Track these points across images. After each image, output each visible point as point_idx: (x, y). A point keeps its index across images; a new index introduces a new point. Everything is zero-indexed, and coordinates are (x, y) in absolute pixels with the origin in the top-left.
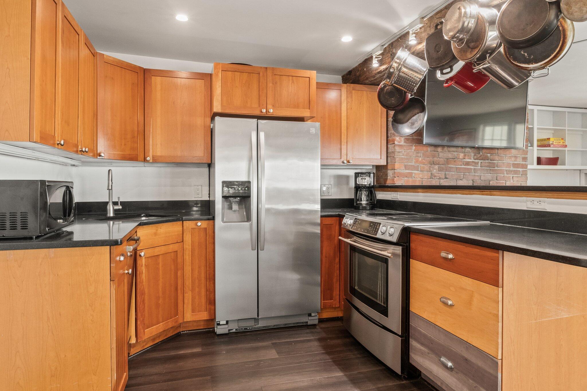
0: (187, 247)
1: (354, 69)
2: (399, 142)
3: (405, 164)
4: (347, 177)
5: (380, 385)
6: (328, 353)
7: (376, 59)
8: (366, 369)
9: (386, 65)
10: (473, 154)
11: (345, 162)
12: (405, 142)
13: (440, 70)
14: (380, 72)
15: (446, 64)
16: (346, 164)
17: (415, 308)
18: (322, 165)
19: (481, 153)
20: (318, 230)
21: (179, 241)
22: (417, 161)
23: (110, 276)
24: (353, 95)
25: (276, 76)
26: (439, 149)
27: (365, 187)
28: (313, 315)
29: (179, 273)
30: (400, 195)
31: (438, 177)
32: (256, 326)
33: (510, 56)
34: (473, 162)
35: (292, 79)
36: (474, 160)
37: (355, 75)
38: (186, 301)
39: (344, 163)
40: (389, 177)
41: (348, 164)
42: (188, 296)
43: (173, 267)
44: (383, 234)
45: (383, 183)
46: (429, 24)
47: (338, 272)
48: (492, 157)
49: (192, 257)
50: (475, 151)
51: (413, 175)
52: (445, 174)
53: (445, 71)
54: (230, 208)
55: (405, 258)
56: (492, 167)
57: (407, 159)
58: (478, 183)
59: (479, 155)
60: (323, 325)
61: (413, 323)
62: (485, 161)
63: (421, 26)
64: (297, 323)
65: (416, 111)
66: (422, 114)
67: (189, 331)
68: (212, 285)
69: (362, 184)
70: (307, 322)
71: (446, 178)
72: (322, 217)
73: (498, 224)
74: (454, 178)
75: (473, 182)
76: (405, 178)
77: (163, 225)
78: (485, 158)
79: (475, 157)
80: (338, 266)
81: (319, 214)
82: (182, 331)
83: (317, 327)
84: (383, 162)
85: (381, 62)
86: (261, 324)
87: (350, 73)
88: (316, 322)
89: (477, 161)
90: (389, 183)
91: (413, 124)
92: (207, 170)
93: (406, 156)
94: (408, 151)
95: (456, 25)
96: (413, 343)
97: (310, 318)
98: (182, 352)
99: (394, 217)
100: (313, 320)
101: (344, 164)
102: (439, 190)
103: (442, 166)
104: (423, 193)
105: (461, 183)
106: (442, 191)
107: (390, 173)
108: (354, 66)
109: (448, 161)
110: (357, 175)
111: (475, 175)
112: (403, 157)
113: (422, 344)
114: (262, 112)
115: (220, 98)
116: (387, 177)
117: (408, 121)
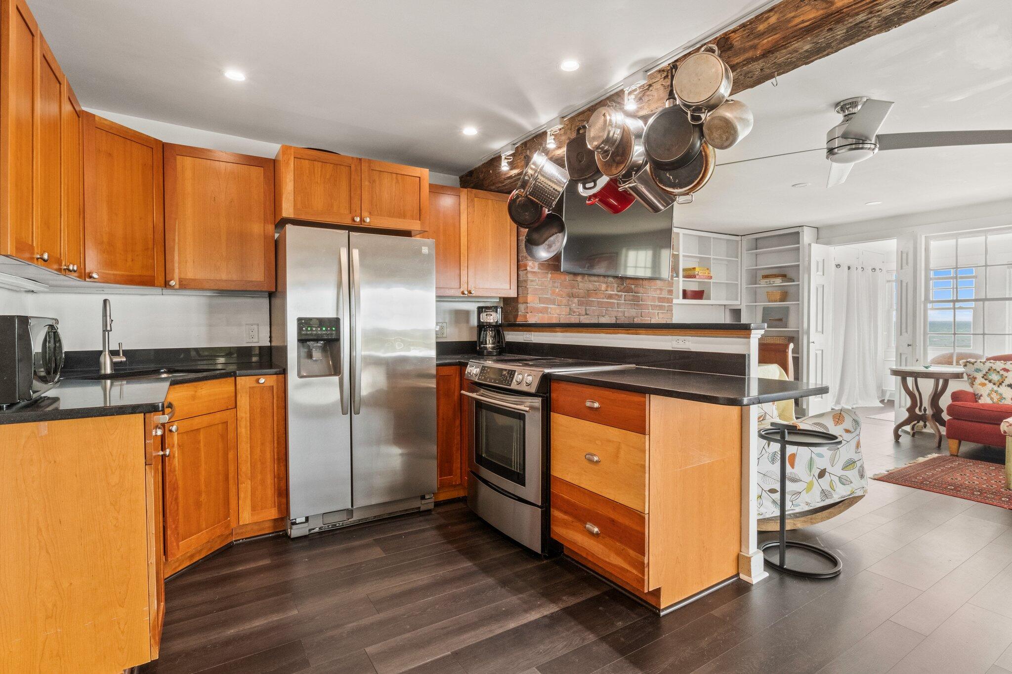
0: (243, 415)
1: (476, 169)
2: (532, 268)
3: (540, 296)
4: (467, 313)
5: (517, 570)
6: (449, 542)
7: (506, 161)
8: (499, 554)
9: (519, 170)
10: (616, 285)
11: (466, 293)
12: (539, 268)
13: (582, 183)
14: (510, 177)
15: (588, 177)
16: (467, 295)
17: (558, 470)
18: (437, 297)
19: (625, 284)
20: (433, 384)
21: (230, 407)
22: (553, 293)
23: (145, 458)
24: (475, 204)
25: (374, 171)
26: (579, 278)
27: (489, 325)
28: (427, 497)
29: (231, 455)
30: (534, 336)
31: (578, 313)
32: (350, 520)
33: (656, 178)
34: (616, 295)
35: (397, 179)
36: (617, 293)
37: (478, 177)
38: (242, 495)
39: (463, 293)
40: (519, 313)
41: (468, 296)
42: (246, 487)
43: (221, 445)
44: (519, 383)
45: (513, 321)
46: (569, 126)
47: (459, 437)
48: (636, 288)
49: (250, 429)
50: (619, 281)
51: (549, 310)
52: (586, 309)
53: (588, 185)
54: (310, 356)
55: (545, 412)
56: (636, 301)
57: (542, 289)
58: (622, 320)
59: (623, 287)
60: (440, 510)
61: (555, 489)
62: (629, 294)
63: (560, 127)
64: (406, 510)
65: (554, 230)
66: (560, 235)
67: (246, 539)
68: (283, 468)
69: (487, 322)
70: (419, 508)
71: (587, 314)
72: (438, 365)
73: (643, 367)
74: (596, 314)
75: (617, 318)
76: (540, 315)
77: (205, 384)
78: (629, 290)
79: (619, 289)
80: (459, 430)
81: (435, 362)
82: (235, 541)
83: (433, 513)
84: (513, 294)
85: (512, 165)
86: (356, 517)
87: (471, 173)
88: (431, 506)
89: (620, 293)
90: (520, 320)
91: (550, 246)
92: (266, 302)
93: (542, 286)
94: (543, 280)
95: (601, 134)
96: (556, 513)
97: (423, 502)
98: (240, 568)
99: (531, 363)
100: (428, 504)
101: (464, 295)
102: (580, 329)
103: (582, 299)
104: (561, 332)
105: (603, 320)
106: (584, 329)
107: (521, 307)
108: (477, 166)
109: (588, 293)
110: (480, 310)
111: (618, 311)
112: (537, 287)
113: (566, 513)
114: (354, 220)
115: (291, 198)
116: (518, 312)
117: (544, 242)
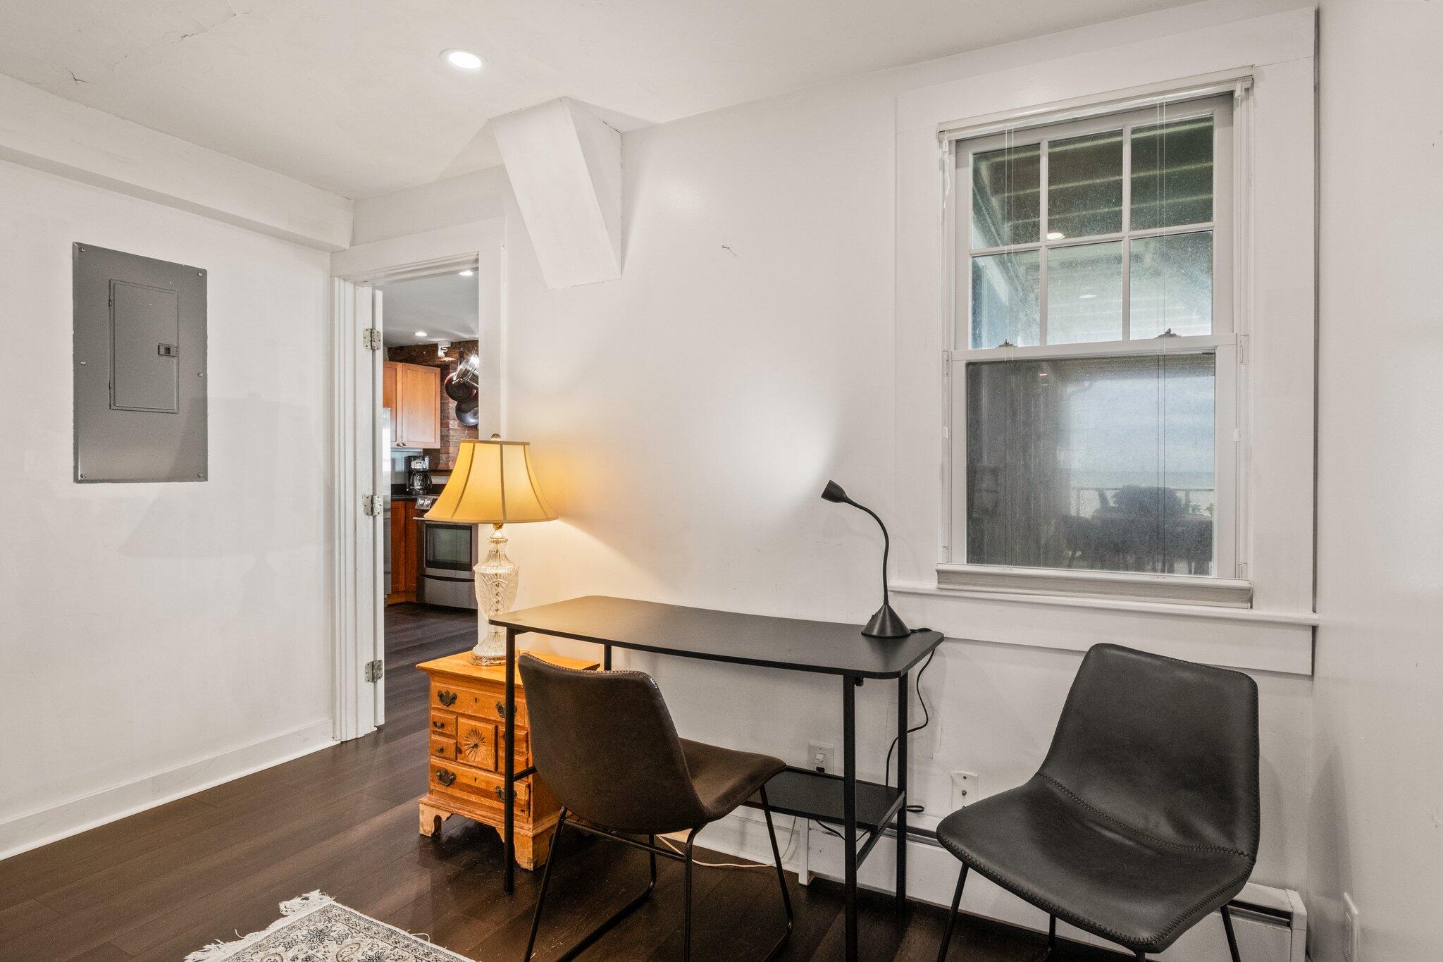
1: (406, 347)
7: (442, 350)
12: (458, 426)
14: (444, 362)
16: (401, 447)
27: (418, 471)
37: (408, 353)
39: (399, 445)
40: (442, 461)
45: (437, 467)
69: (414, 469)
84: (438, 446)
85: (447, 355)
87: (402, 348)
90: (441, 467)
91: (475, 413)
94: (461, 435)
107: (443, 457)
108: (408, 345)
110: (409, 460)
112: (458, 441)
117: (470, 411)
